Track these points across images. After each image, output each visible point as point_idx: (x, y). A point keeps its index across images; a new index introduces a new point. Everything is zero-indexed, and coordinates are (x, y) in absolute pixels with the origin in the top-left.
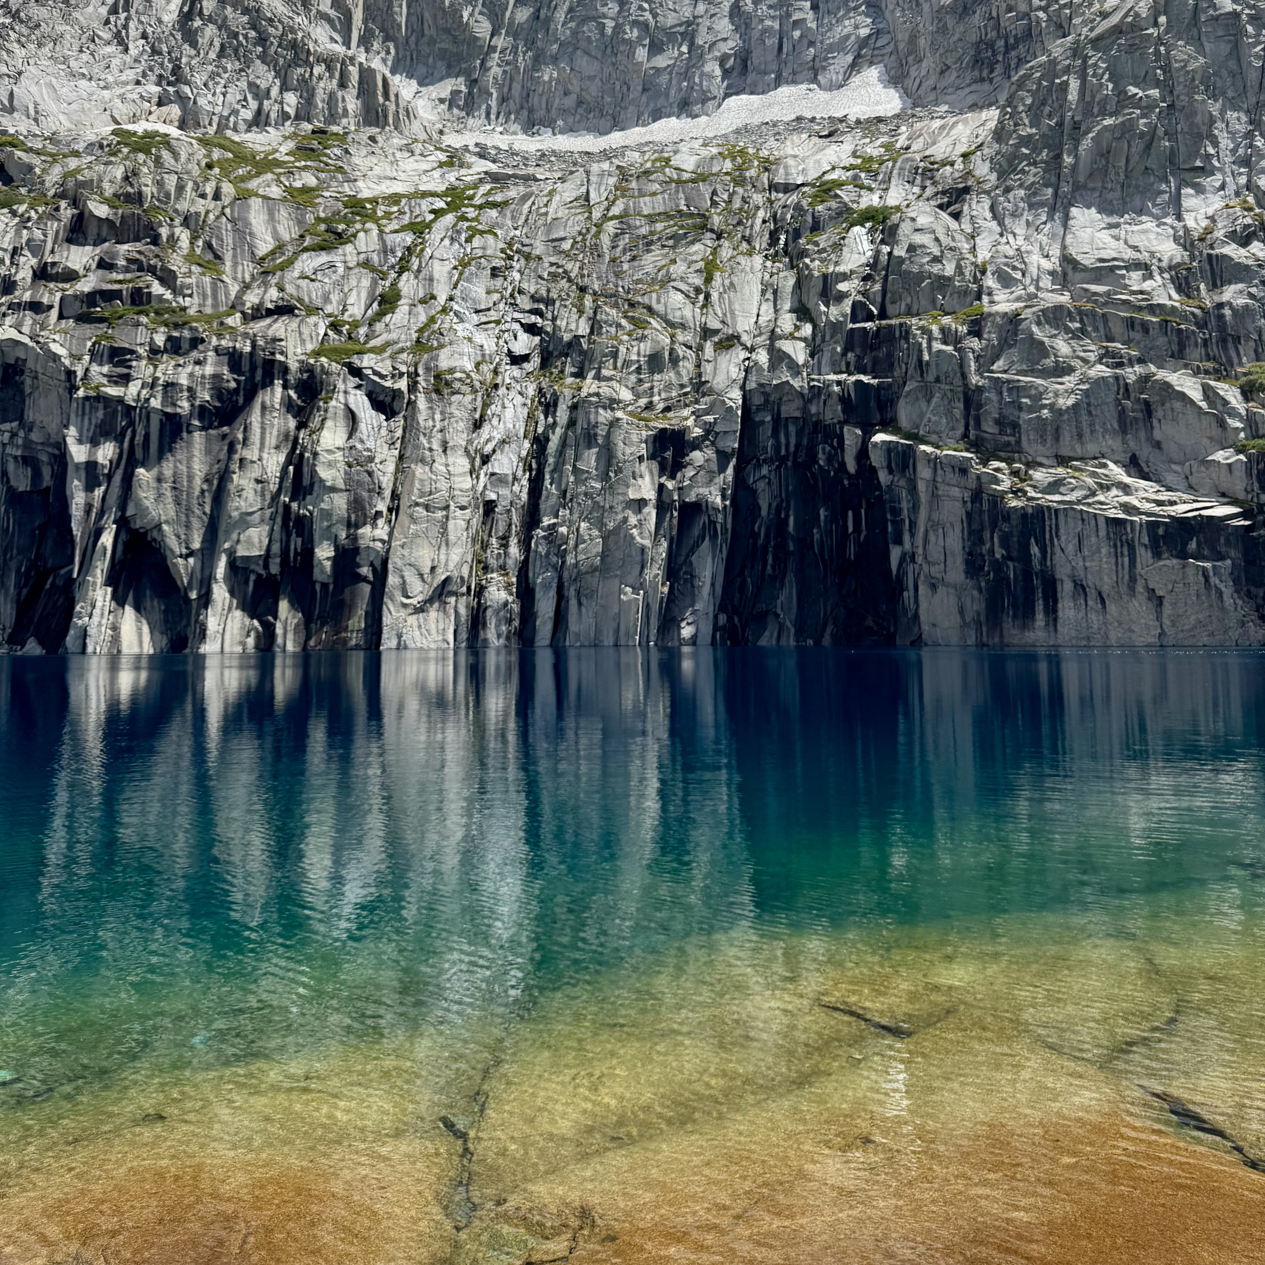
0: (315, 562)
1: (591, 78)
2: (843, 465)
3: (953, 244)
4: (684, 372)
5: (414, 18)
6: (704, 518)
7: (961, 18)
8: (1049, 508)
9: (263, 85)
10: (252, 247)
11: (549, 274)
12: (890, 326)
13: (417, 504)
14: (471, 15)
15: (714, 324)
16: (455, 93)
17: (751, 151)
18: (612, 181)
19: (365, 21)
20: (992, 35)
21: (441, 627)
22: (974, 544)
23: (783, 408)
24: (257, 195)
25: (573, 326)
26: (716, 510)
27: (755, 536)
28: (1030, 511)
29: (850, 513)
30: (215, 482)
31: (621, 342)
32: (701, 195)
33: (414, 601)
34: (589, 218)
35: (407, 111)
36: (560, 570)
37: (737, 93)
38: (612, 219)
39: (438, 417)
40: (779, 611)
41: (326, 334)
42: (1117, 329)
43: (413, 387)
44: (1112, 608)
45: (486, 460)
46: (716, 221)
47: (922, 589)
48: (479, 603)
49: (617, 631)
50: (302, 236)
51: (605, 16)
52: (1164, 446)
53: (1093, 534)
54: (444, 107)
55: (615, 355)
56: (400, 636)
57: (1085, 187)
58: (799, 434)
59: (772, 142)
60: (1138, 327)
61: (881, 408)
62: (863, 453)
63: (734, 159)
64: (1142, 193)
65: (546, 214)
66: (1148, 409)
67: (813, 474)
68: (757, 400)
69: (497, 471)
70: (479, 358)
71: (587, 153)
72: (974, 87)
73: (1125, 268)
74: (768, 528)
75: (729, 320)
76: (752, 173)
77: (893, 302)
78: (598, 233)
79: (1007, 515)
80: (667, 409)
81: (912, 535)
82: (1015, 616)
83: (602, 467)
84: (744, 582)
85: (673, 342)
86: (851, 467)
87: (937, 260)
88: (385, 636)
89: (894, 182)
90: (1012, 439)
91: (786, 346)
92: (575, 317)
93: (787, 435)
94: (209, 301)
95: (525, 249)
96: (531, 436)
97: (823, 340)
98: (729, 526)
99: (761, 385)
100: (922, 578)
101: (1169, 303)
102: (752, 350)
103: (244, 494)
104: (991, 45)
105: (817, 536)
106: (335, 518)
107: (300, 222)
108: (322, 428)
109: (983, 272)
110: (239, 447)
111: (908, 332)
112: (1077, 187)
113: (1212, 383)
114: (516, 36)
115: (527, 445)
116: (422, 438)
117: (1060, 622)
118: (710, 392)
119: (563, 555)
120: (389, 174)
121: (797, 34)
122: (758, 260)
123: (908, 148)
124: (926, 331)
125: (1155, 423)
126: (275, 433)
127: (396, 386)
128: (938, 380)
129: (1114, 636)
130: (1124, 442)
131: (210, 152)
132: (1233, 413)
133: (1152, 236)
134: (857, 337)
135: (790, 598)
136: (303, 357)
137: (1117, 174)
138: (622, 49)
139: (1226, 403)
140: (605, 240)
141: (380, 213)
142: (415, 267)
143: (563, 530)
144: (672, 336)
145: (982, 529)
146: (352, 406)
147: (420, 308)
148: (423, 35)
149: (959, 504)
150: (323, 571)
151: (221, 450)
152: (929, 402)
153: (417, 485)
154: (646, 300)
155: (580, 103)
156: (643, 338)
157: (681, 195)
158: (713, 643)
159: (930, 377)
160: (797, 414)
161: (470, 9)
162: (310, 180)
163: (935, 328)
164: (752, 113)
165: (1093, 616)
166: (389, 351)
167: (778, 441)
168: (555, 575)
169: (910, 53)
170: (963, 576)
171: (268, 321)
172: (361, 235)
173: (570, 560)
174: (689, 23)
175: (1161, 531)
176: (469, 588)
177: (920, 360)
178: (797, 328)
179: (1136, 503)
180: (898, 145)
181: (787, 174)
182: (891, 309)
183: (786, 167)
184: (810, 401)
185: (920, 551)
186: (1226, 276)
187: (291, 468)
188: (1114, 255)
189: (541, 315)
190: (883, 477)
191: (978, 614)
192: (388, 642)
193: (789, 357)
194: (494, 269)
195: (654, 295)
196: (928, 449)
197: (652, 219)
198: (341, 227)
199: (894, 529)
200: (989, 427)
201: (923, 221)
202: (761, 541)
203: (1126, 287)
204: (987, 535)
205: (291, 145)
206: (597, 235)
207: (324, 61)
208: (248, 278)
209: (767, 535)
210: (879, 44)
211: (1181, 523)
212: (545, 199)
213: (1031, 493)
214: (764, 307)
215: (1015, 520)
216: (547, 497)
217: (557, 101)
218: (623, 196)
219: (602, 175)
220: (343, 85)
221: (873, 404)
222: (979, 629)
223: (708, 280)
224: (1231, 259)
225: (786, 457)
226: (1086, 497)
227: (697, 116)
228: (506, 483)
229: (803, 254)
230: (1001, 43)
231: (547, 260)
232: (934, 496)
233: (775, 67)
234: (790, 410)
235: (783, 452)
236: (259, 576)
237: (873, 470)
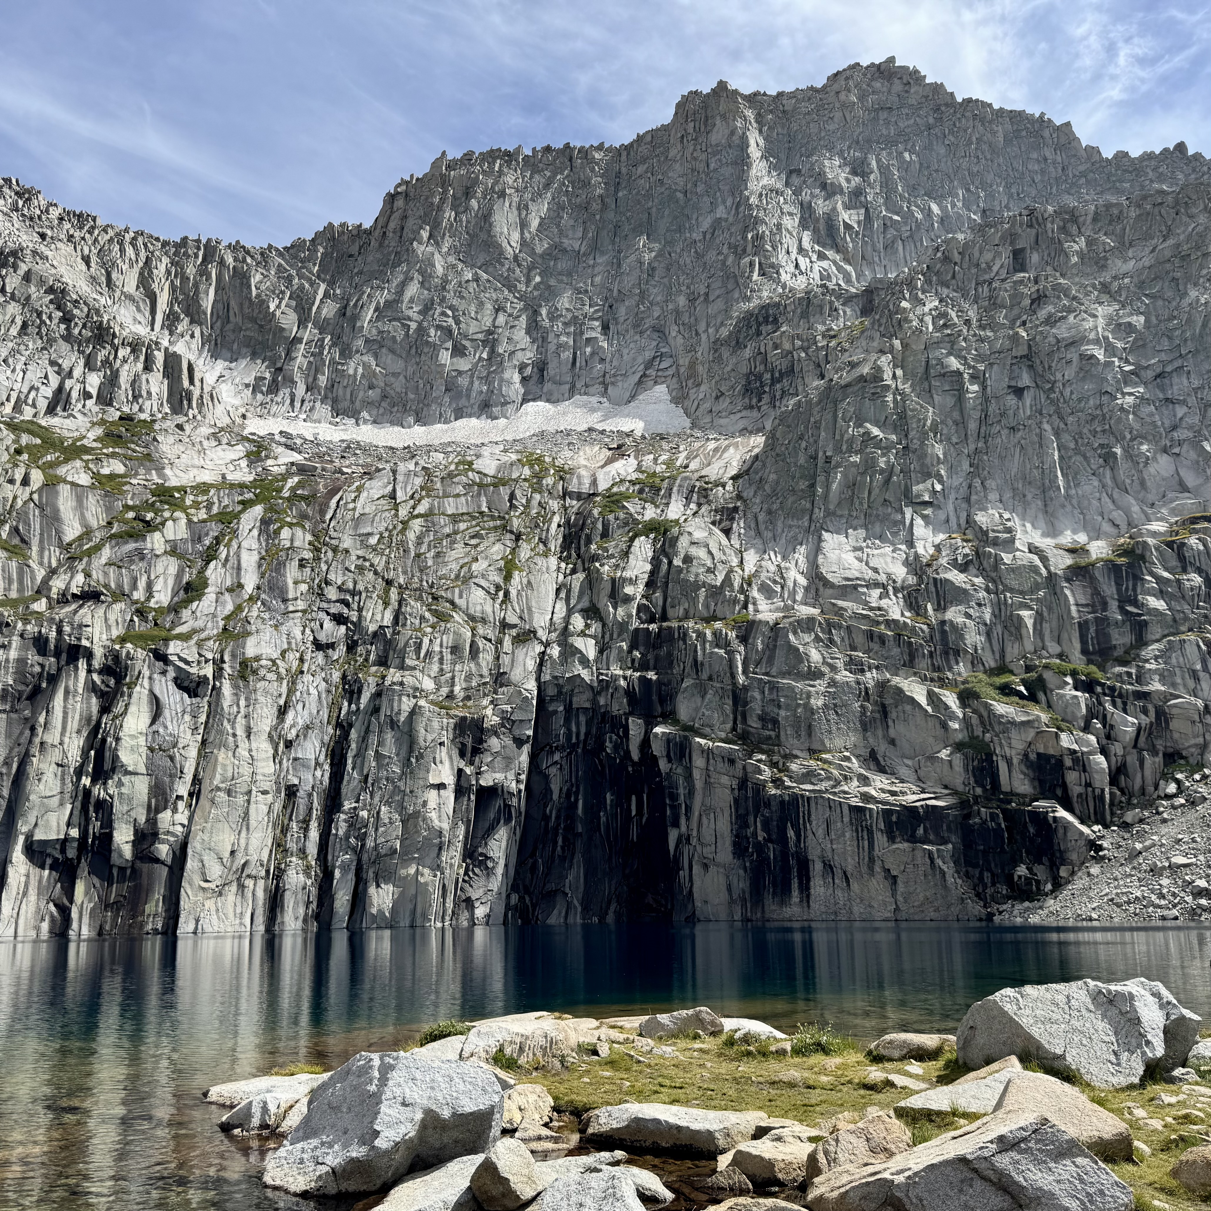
0: (114, 846)
1: (395, 375)
2: (628, 752)
3: (724, 558)
4: (484, 664)
5: (220, 306)
6: (499, 802)
7: (734, 352)
8: (802, 796)
9: (66, 365)
10: (59, 534)
11: (357, 566)
12: (670, 628)
13: (218, 789)
14: (278, 307)
15: (512, 619)
16: (259, 379)
17: (547, 459)
18: (418, 481)
19: (171, 305)
20: (760, 368)
21: (238, 911)
22: (741, 827)
23: (575, 699)
24: (65, 481)
25: (378, 617)
26: (511, 794)
27: (547, 818)
28: (787, 798)
29: (634, 798)
30: (15, 766)
31: (425, 634)
32: (501, 499)
33: (212, 885)
34: (396, 515)
35: (212, 396)
36: (358, 852)
37: (534, 400)
38: (417, 516)
39: (242, 703)
40: (567, 890)
41: (132, 620)
42: (859, 639)
43: (218, 673)
44: (855, 886)
45: (289, 744)
46: (516, 523)
47: (696, 869)
48: (277, 885)
49: (414, 912)
50: (109, 523)
51: (410, 319)
52: (898, 742)
53: (839, 819)
54: (249, 392)
55: (418, 647)
56: (197, 921)
57: (834, 514)
58: (588, 724)
59: (567, 453)
60: (876, 639)
61: (662, 701)
62: (645, 744)
63: (531, 466)
64: (882, 521)
65: (354, 509)
66: (884, 711)
67: (601, 761)
68: (551, 691)
69: (300, 755)
70: (285, 646)
71: (392, 448)
72: (744, 413)
73: (867, 586)
74: (559, 811)
75: (526, 617)
76: (549, 481)
77: (673, 607)
78: (404, 529)
79: (768, 802)
80: (468, 698)
81: (688, 819)
82: (774, 894)
83: (404, 752)
84: (535, 863)
85: (474, 635)
86: (635, 755)
87: (711, 571)
88: (182, 920)
89: (674, 497)
90: (773, 734)
91: (579, 643)
92: (380, 607)
93: (578, 725)
94: (15, 586)
95: (333, 542)
96: (334, 722)
97: (611, 639)
98: (523, 809)
99: (556, 678)
100: (696, 857)
101: (902, 619)
102: (547, 645)
103: (44, 778)
104: (759, 377)
105: (603, 819)
106: (135, 802)
107: (108, 509)
108: (125, 712)
109: (750, 584)
110: (40, 730)
111: (685, 634)
112: (829, 514)
113: (936, 690)
114: (322, 330)
115: (330, 730)
116: (225, 723)
117: (812, 898)
118: (508, 684)
119: (362, 838)
120: (196, 462)
121: (588, 350)
122: (553, 561)
123: (686, 467)
124: (701, 635)
125: (890, 723)
126: (77, 717)
127: (202, 673)
128: (710, 678)
129: (858, 910)
130: (865, 738)
131: (18, 437)
132: (952, 716)
133: (889, 560)
134: (641, 638)
135: (577, 878)
136: (109, 643)
137: (861, 503)
138: (426, 350)
139: (947, 707)
140: (411, 536)
141: (188, 502)
142: (223, 556)
143: (364, 814)
144: (473, 629)
145: (747, 814)
146: (157, 692)
147: (227, 596)
148: (228, 322)
149: (728, 791)
150: (121, 855)
151: (21, 733)
152: (703, 697)
153: (219, 770)
154: (449, 595)
155: (384, 397)
156: (446, 631)
157: (483, 499)
158: (505, 923)
159: (705, 676)
160: (587, 705)
161: (277, 301)
162: (118, 467)
163: (708, 633)
164: (548, 419)
165: (839, 893)
166: (195, 639)
167: (569, 730)
168: (355, 858)
169: (689, 378)
170: (731, 856)
171: (74, 606)
172: (170, 523)
173: (370, 843)
174: (489, 332)
175: (894, 818)
176: (268, 872)
177: (695, 661)
178: (587, 626)
179: (873, 793)
180: (678, 464)
181: (580, 484)
182: (671, 613)
183: (579, 477)
184: (599, 693)
185: (695, 833)
186: (949, 597)
187: (92, 753)
188: (858, 575)
189: (347, 605)
190: (663, 765)
191: (744, 892)
192: (185, 926)
193: (581, 652)
194: (301, 560)
195: (457, 590)
196: (702, 741)
197: (455, 518)
198: (149, 516)
199: (672, 813)
200: (754, 723)
201: (699, 535)
202: (552, 823)
203: (866, 603)
204: (751, 819)
205: (99, 431)
206: (403, 531)
207: (130, 344)
208: (54, 564)
209: (558, 817)
210: (662, 366)
211: (910, 811)
212: (353, 495)
213: (788, 783)
214: (558, 606)
215: (774, 806)
216: (349, 782)
217: (361, 394)
218: (428, 496)
219: (408, 474)
220: (148, 368)
221: (655, 698)
222: (744, 906)
223: (508, 578)
224: (952, 583)
225: (577, 745)
226: (834, 787)
227: (496, 418)
228: (308, 767)
229: (594, 558)
230: (768, 376)
231: (354, 553)
232: (707, 783)
233: (569, 379)
234: (581, 700)
235: (574, 740)
236: (56, 860)
237: (655, 759)
